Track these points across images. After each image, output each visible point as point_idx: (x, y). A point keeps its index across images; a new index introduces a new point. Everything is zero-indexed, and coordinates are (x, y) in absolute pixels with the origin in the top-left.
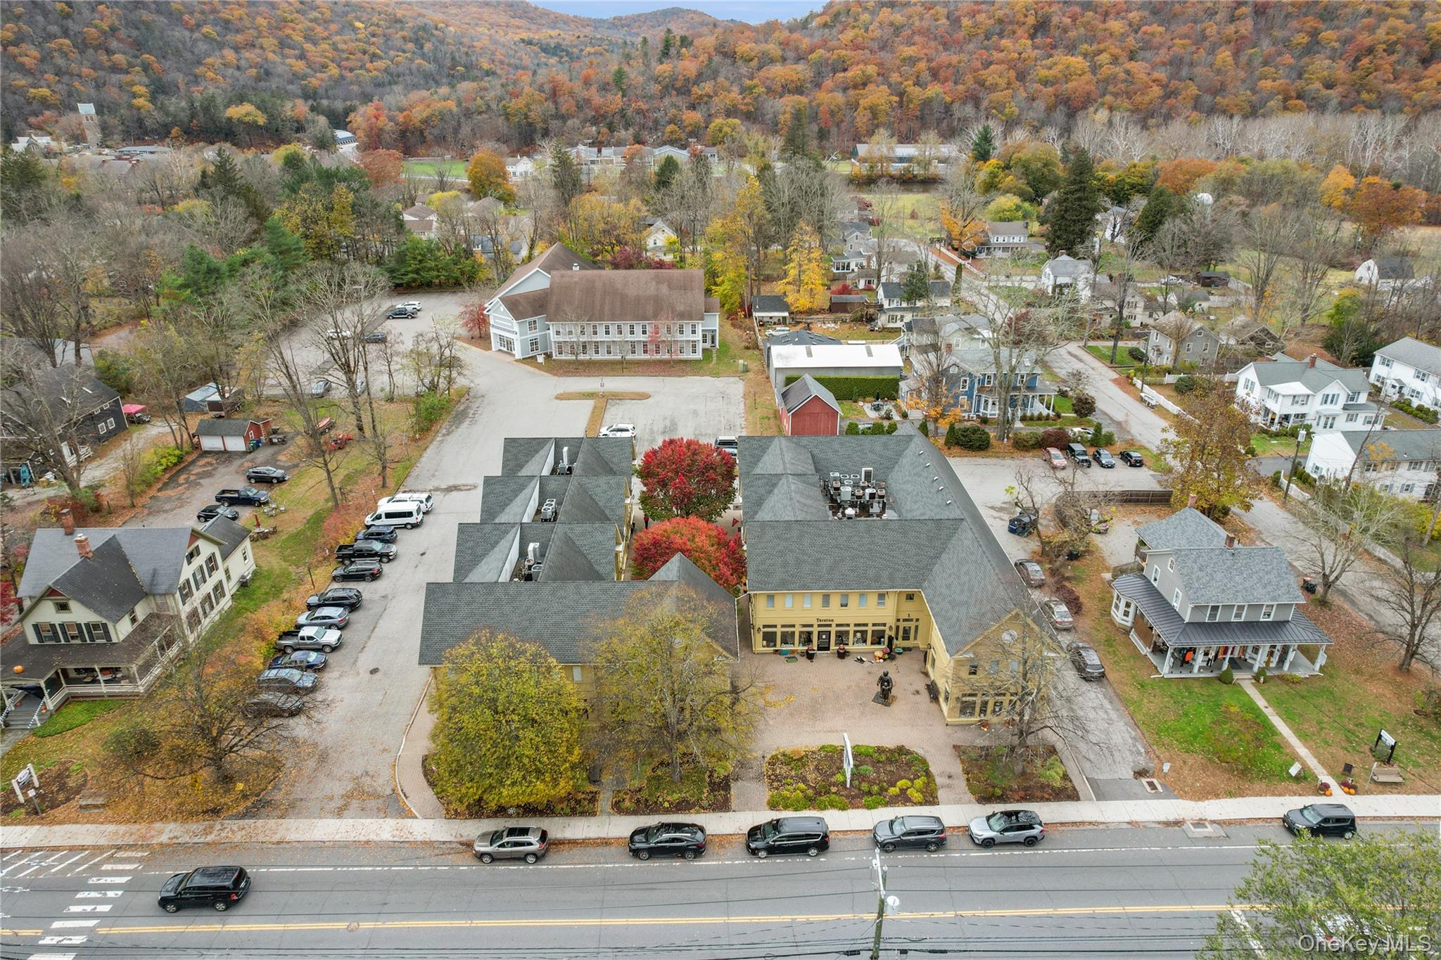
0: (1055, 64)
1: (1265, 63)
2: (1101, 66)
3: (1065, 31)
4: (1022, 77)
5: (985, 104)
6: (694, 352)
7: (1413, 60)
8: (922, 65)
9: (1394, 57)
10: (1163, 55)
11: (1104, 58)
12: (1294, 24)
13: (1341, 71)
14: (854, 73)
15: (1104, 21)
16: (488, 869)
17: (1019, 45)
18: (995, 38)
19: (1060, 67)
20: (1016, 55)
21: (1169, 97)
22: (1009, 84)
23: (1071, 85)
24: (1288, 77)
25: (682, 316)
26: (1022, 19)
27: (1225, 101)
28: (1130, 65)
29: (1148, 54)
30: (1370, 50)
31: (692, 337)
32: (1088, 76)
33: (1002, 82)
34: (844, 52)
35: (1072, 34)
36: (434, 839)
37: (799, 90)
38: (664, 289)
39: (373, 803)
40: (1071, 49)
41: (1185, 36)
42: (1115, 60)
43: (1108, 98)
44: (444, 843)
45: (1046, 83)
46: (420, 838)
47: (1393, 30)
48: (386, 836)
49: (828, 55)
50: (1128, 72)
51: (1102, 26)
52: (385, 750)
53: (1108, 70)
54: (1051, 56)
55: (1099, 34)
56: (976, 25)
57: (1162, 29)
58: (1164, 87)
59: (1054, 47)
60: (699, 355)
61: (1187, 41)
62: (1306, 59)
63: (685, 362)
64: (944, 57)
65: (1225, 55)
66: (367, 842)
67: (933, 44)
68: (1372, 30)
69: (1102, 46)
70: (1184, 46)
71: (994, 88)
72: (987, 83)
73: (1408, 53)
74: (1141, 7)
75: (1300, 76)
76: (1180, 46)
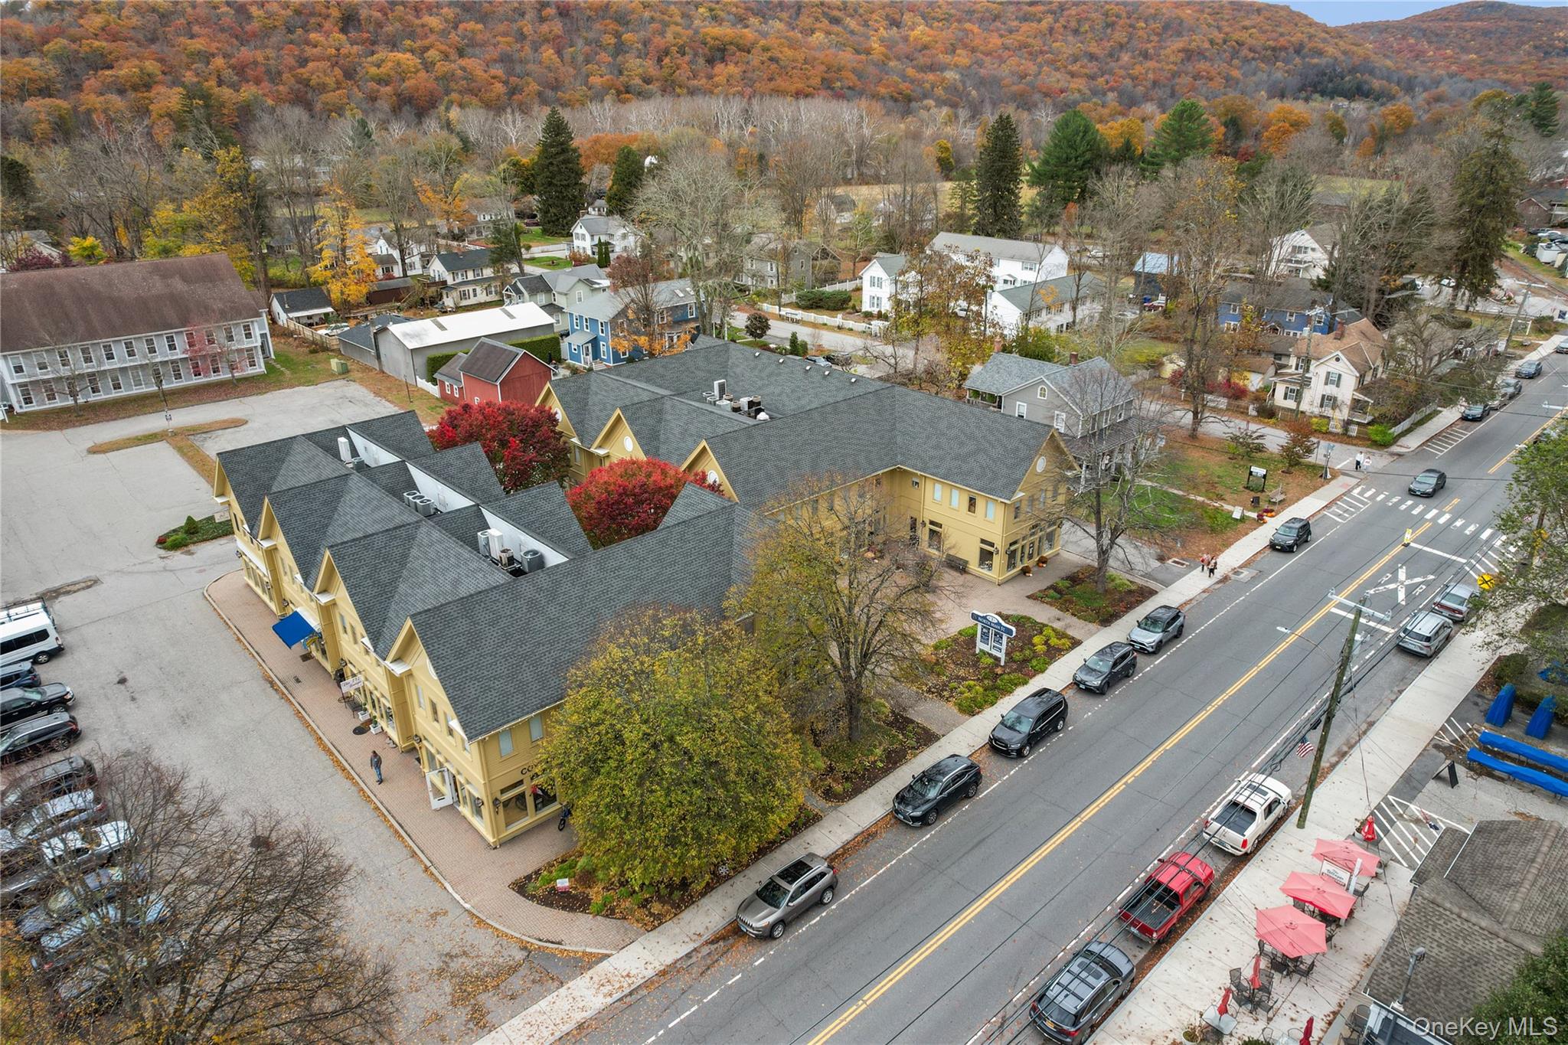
0: (383, 61)
1: (588, 62)
2: (433, 64)
3: (379, 25)
4: (349, 74)
5: (318, 106)
6: (253, 364)
7: (701, 61)
8: (219, 61)
9: (687, 58)
10: (492, 53)
11: (432, 54)
12: (597, 26)
13: (650, 66)
14: (126, 70)
15: (418, 17)
16: (788, 942)
17: (330, 40)
18: (300, 31)
19: (390, 64)
20: (333, 51)
21: (513, 94)
22: (338, 83)
23: (407, 84)
24: (611, 73)
25: (224, 315)
26: (324, 10)
27: (567, 96)
28: (463, 62)
29: (477, 51)
30: (667, 53)
31: (247, 344)
32: (423, 74)
33: (330, 81)
34: (96, 43)
35: (389, 29)
36: (669, 961)
37: (45, 92)
38: (178, 285)
39: (516, 982)
40: (393, 44)
41: (505, 34)
42: (446, 56)
43: (454, 96)
44: (688, 956)
45: (382, 81)
46: (650, 973)
47: (677, 36)
48: (597, 1002)
49: (74, 46)
50: (463, 69)
51: (418, 22)
52: (434, 916)
53: (442, 67)
54: (373, 53)
55: (419, 30)
56: (270, 16)
57: (480, 26)
58: (506, 83)
59: (374, 43)
60: (260, 368)
61: (509, 39)
62: (620, 58)
63: (246, 379)
64: (245, 53)
65: (548, 53)
66: (580, 1027)
67: (223, 36)
68: (662, 34)
69: (426, 42)
70: (509, 44)
71: (323, 88)
72: (312, 83)
73: (696, 55)
74: (450, 5)
75: (621, 73)
76: (505, 44)
